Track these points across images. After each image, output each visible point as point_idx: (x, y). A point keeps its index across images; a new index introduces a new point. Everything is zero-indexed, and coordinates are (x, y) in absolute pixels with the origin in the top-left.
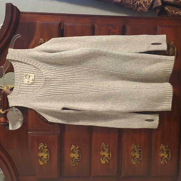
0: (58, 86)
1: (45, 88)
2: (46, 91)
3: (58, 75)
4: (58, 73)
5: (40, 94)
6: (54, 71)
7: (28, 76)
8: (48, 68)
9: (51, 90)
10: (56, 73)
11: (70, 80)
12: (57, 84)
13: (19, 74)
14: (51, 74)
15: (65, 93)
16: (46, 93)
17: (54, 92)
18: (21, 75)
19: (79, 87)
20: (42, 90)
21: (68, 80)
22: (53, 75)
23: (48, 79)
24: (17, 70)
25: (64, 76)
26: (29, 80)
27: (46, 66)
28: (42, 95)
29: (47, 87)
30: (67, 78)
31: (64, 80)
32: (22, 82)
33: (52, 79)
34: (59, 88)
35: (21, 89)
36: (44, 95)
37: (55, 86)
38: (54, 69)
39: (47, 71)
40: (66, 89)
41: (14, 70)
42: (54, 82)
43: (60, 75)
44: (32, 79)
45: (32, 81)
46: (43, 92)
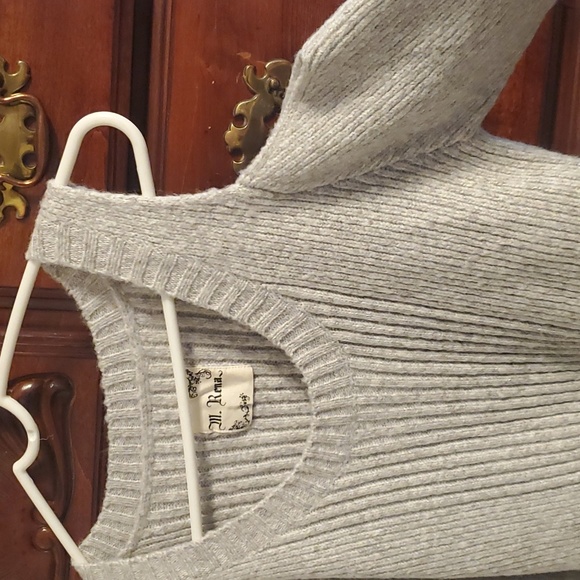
0: (411, 453)
1: (319, 475)
2: (330, 498)
3: (410, 381)
4: (414, 367)
5: (292, 527)
6: (388, 353)
7: (211, 383)
8: (349, 336)
9: (363, 489)
10: (399, 365)
11: (498, 404)
12: (408, 440)
13: (139, 377)
14: (360, 377)
15: (466, 496)
16: (330, 510)
17: (389, 497)
18: (153, 382)
19: (559, 444)
20: (300, 497)
21: (482, 405)
22: (376, 379)
23: (342, 415)
24: (121, 345)
25: (454, 381)
26: (215, 410)
27: (331, 322)
28: (309, 530)
29: (334, 469)
30: (473, 393)
31: (457, 406)
32: (164, 427)
33: (371, 410)
34: (424, 464)
35: (163, 472)
36: (320, 526)
37: (394, 457)
38: (388, 341)
39: (333, 361)
40: (468, 471)
41: (98, 349)
42: (381, 429)
43: (426, 381)
44: (240, 401)
45: (239, 415)
46: (307, 508)
